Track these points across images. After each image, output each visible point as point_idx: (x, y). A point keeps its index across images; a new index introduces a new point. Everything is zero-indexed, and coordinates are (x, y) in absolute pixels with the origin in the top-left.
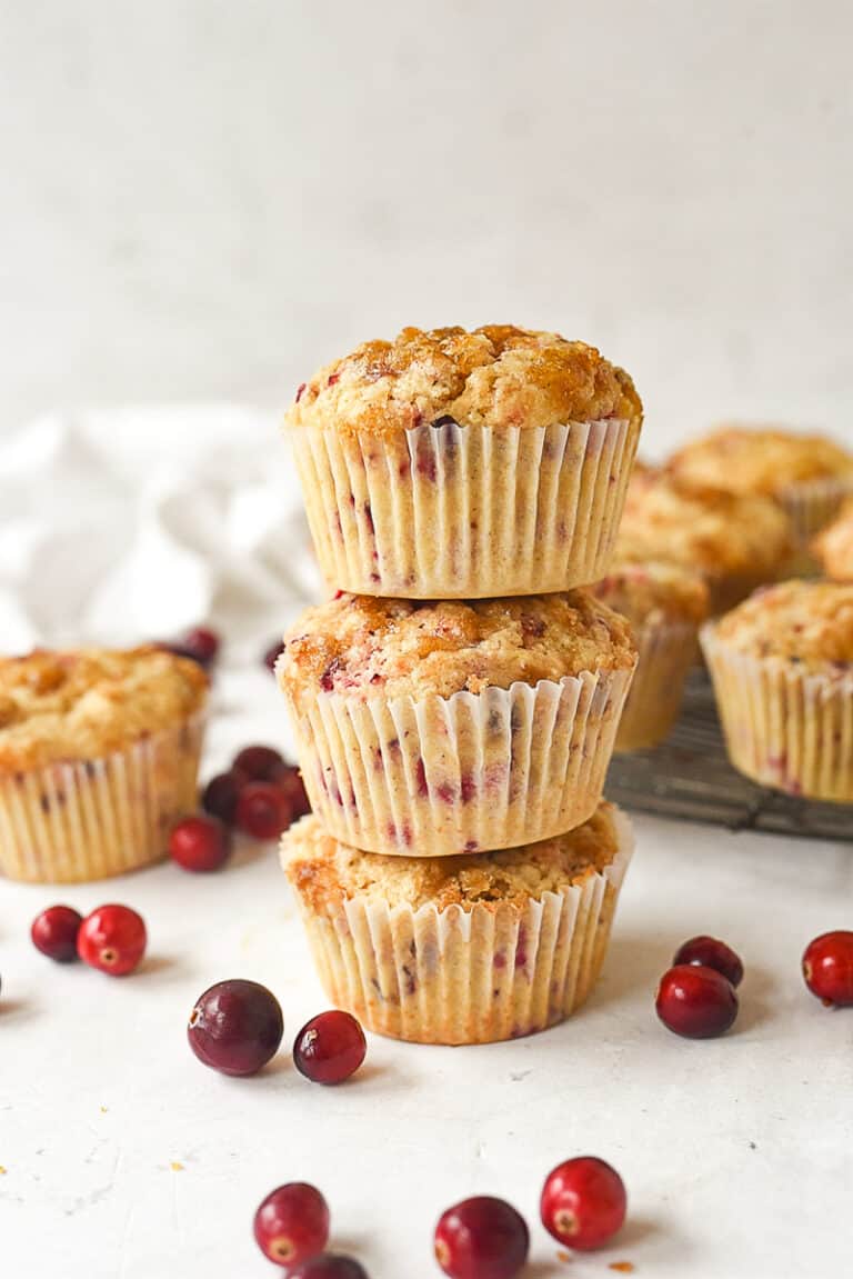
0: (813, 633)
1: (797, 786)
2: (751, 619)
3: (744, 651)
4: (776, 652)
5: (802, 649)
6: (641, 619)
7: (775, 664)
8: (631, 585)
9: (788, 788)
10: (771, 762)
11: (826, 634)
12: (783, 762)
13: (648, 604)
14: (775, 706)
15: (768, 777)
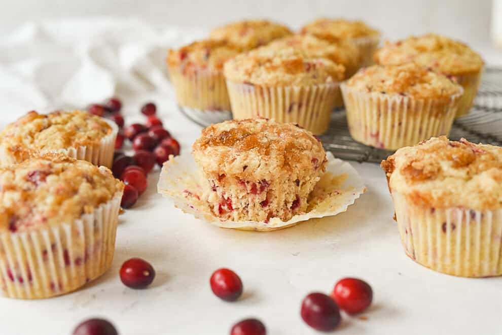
0: (389, 82)
1: (382, 145)
2: (361, 79)
3: (361, 91)
4: (375, 90)
5: (385, 89)
6: (324, 80)
7: (375, 95)
8: (318, 66)
9: (378, 146)
10: (372, 135)
11: (395, 82)
12: (377, 135)
13: (326, 74)
14: (375, 112)
15: (370, 142)
